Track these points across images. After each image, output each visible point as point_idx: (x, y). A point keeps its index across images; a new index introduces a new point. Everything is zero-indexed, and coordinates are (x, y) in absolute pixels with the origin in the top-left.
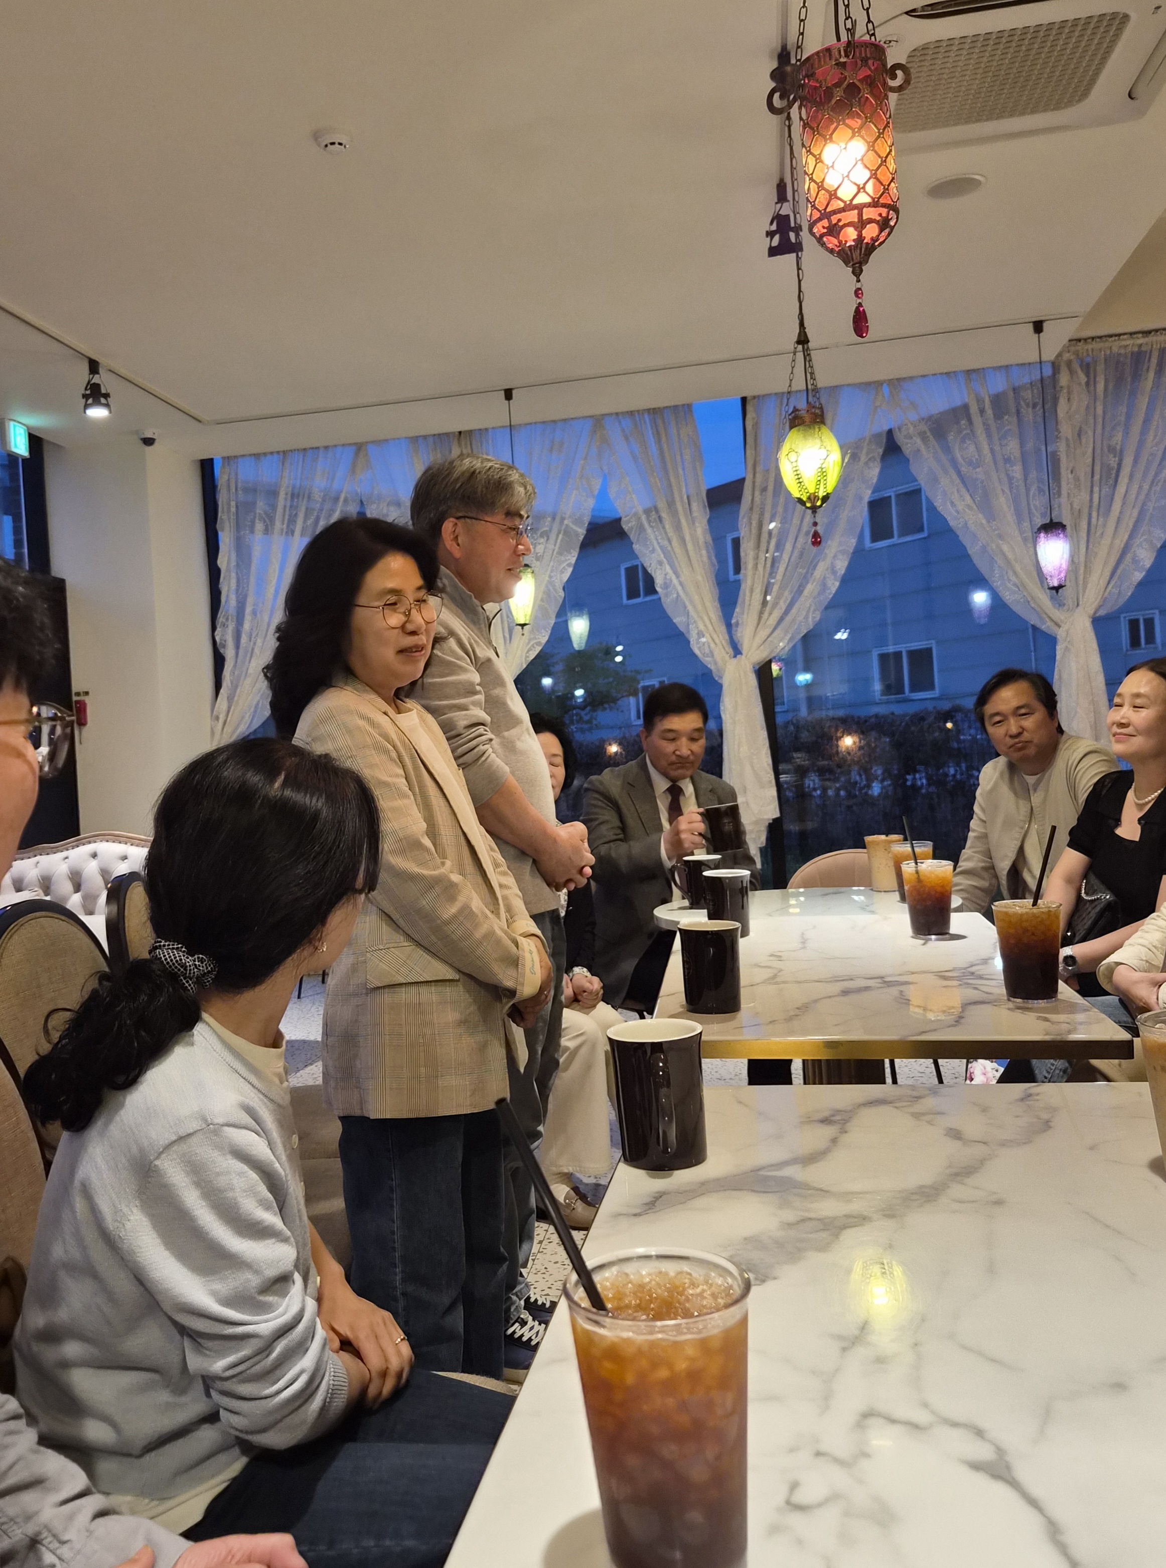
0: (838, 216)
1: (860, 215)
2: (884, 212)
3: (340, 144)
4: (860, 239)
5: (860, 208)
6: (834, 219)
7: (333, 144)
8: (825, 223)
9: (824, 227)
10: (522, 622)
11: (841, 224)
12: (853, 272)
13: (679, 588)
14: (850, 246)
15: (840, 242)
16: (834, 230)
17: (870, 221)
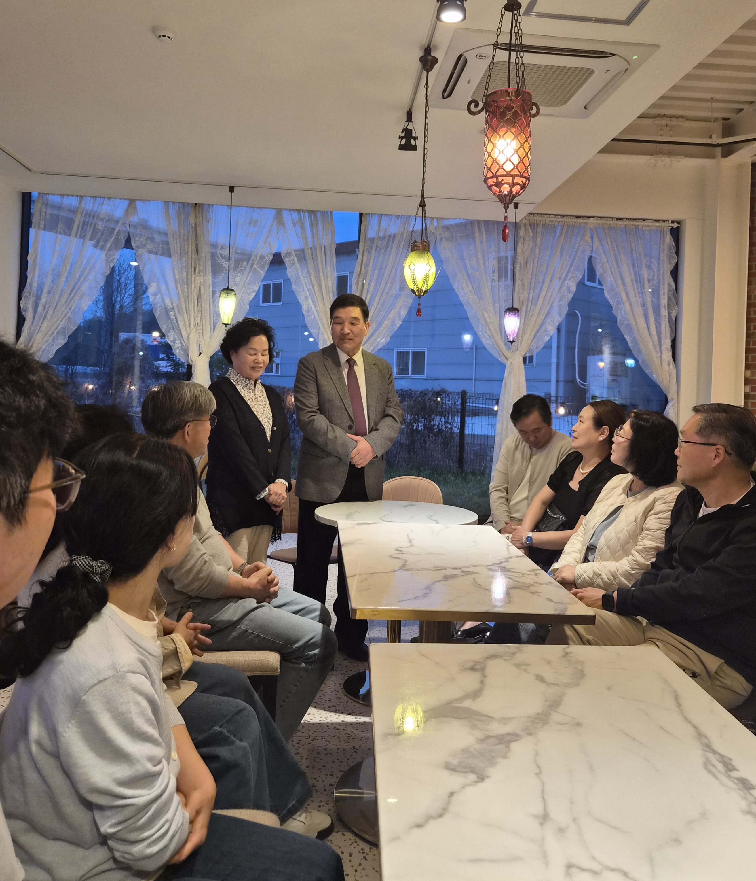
0: (502, 178)
1: (513, 180)
2: (524, 180)
3: (169, 37)
4: (511, 191)
5: (514, 176)
6: (500, 179)
7: (164, 36)
8: (495, 180)
9: (493, 182)
10: (226, 322)
11: (503, 182)
12: (504, 207)
13: (316, 313)
14: (505, 194)
15: (500, 191)
16: (498, 184)
17: (517, 184)
